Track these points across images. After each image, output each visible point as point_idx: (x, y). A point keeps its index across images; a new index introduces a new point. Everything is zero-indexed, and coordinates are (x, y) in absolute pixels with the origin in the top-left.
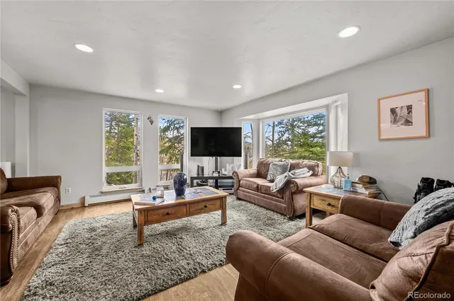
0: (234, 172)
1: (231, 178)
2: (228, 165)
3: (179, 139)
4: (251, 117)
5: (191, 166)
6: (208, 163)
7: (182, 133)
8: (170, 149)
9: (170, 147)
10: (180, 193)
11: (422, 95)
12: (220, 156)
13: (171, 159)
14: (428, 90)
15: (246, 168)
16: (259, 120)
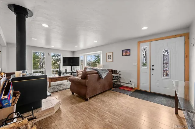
0: (77, 71)
1: (76, 73)
2: (75, 69)
3: (58, 60)
4: (83, 54)
5: (63, 69)
6: (69, 68)
7: (60, 58)
8: (55, 64)
9: (54, 63)
10: (60, 75)
11: (112, 53)
12: (73, 66)
13: (55, 67)
14: (113, 53)
15: (81, 69)
16: (85, 55)
